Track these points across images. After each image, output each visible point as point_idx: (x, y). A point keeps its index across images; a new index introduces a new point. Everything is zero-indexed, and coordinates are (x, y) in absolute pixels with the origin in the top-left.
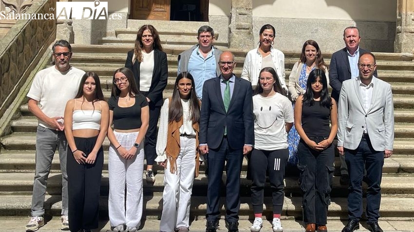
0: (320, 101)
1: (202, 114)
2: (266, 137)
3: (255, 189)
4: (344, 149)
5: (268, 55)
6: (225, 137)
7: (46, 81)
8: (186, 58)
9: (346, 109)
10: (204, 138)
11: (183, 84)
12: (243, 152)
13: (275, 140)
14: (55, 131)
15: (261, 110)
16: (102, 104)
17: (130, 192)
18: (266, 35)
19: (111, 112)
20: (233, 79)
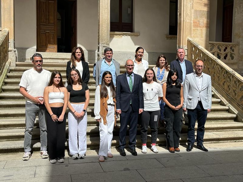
0: (176, 85)
1: (117, 93)
2: (150, 105)
3: (143, 131)
4: (187, 109)
5: (140, 63)
6: (131, 105)
7: (29, 76)
8: (99, 65)
9: (188, 89)
10: (119, 106)
11: (108, 77)
12: (139, 113)
13: (155, 106)
14: (37, 105)
15: (148, 91)
16: (64, 89)
17: (80, 136)
18: (140, 52)
19: (69, 93)
20: (133, 74)
